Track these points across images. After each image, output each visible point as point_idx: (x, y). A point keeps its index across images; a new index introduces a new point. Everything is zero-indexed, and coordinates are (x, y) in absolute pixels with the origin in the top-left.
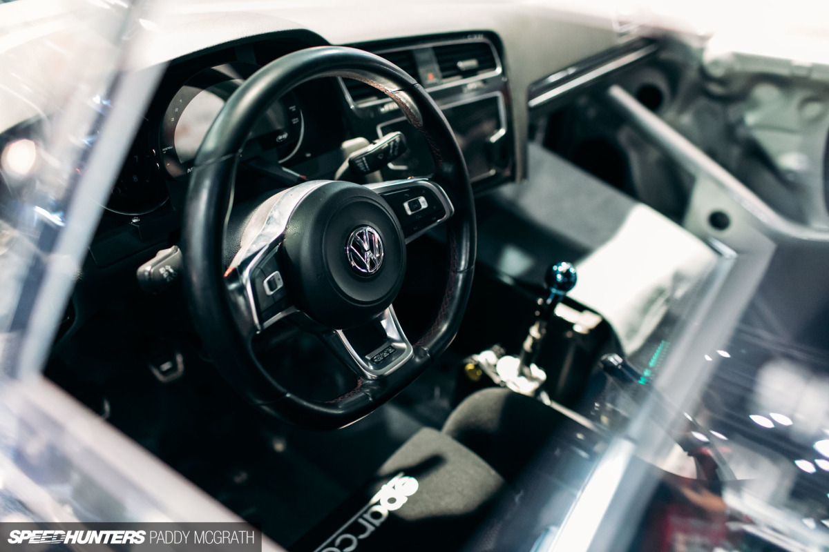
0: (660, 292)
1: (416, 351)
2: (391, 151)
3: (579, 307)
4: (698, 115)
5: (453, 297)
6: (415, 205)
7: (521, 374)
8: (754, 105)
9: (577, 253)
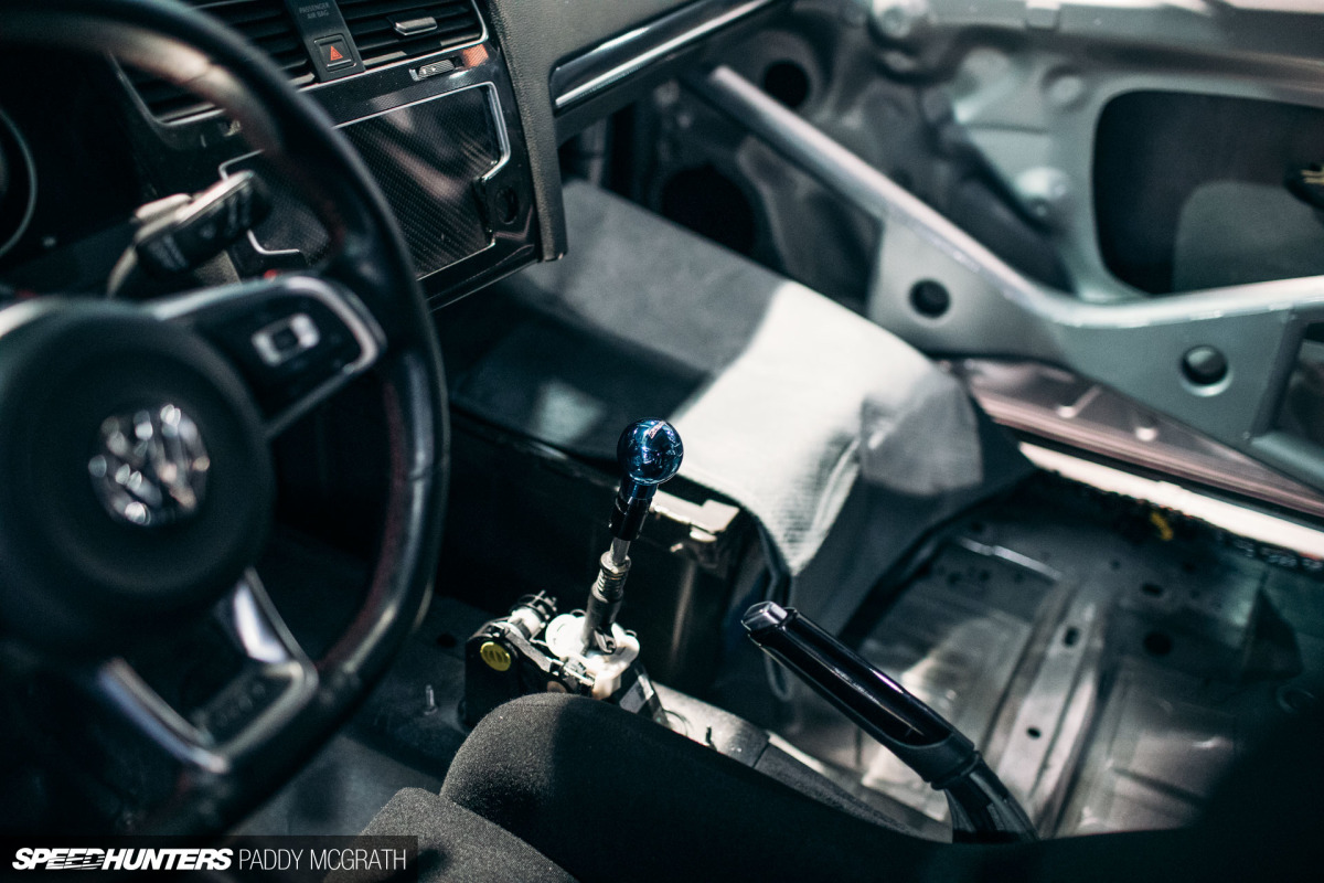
0: (842, 443)
1: (325, 677)
2: (233, 218)
3: (697, 493)
4: (873, 110)
5: (404, 538)
6: (286, 339)
7: (592, 647)
8: (969, 87)
9: (683, 386)
